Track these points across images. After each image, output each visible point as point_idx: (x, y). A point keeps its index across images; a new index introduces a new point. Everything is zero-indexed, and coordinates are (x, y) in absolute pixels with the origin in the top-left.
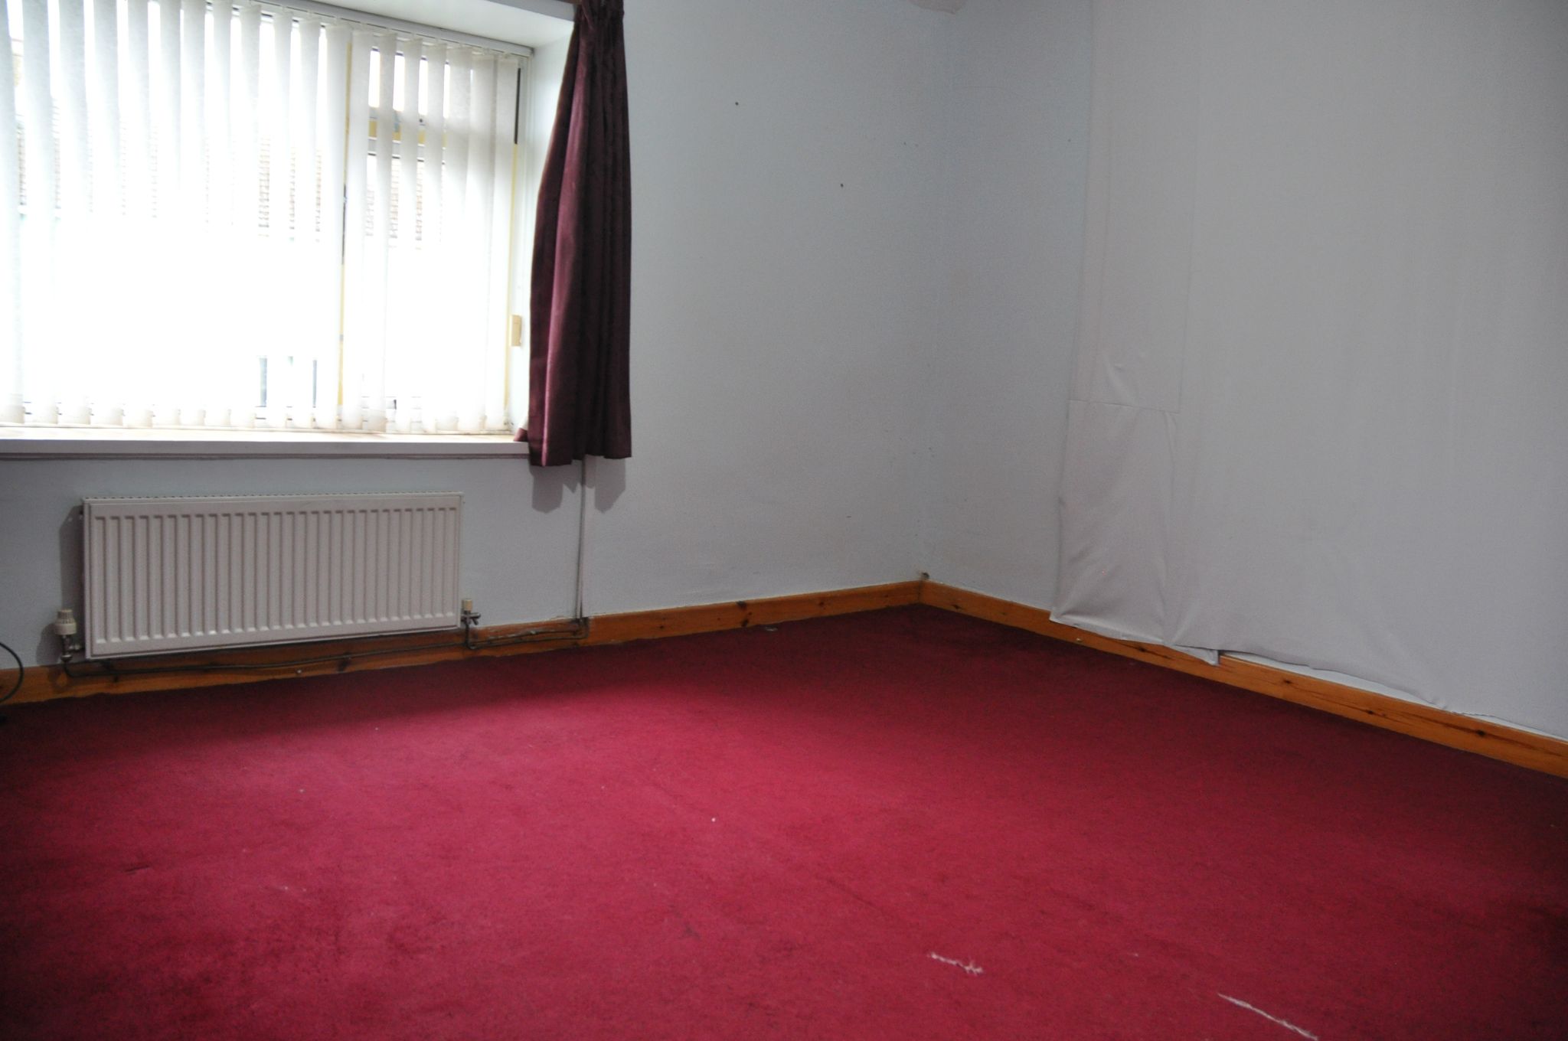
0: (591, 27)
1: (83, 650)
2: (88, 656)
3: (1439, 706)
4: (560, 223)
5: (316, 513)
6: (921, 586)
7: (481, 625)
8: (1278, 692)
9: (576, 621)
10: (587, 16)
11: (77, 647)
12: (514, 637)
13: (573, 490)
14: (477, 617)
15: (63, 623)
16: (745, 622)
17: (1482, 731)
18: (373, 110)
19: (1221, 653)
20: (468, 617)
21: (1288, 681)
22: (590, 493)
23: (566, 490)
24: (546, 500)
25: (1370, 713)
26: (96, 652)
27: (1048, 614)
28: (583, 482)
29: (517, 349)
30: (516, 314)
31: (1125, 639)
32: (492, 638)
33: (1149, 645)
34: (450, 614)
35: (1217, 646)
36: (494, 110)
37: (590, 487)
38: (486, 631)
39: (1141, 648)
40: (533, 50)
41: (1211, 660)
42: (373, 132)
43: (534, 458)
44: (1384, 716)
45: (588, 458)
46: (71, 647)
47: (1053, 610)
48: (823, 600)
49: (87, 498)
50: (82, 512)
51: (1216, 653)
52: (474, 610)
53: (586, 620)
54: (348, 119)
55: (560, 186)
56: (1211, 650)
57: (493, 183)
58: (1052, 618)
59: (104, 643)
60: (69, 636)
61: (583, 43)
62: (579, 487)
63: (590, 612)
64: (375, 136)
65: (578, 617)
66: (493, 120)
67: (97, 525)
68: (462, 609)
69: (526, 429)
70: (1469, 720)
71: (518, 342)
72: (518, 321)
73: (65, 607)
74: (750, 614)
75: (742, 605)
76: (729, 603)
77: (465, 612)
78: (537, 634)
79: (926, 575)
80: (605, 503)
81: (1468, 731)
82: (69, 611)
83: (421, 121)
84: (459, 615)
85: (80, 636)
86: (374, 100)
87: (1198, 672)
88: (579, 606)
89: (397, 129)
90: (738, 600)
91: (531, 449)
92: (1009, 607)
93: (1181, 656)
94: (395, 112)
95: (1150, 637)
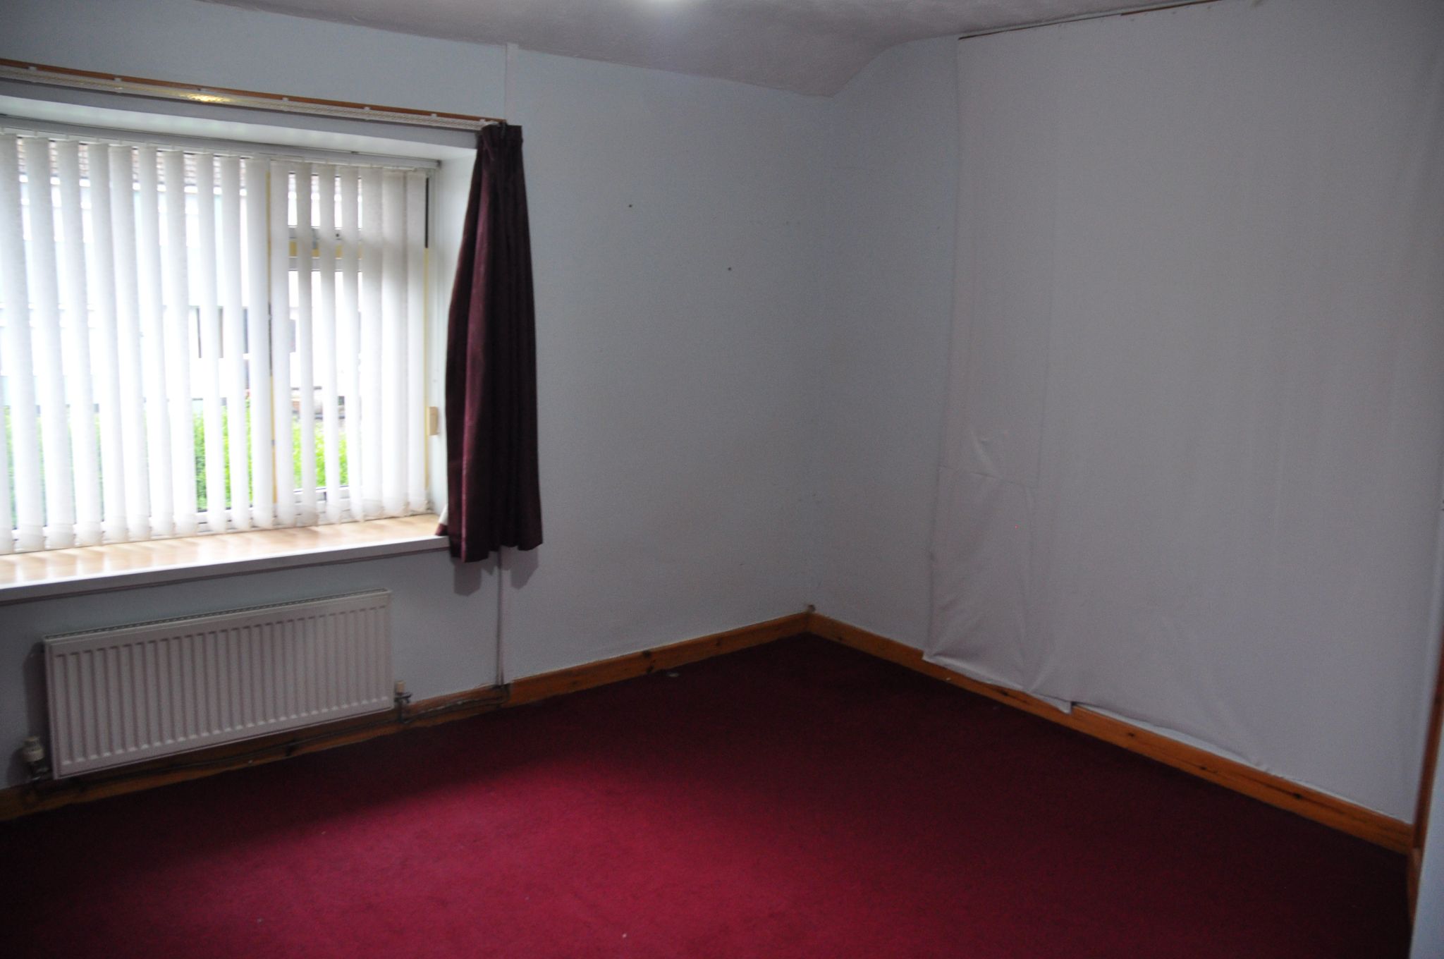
0: (492, 159)
1: (51, 770)
2: (56, 777)
3: (1262, 768)
4: (470, 340)
5: (258, 626)
6: (808, 617)
7: (413, 700)
8: (1123, 742)
9: (496, 687)
10: (486, 147)
11: (45, 769)
12: (443, 709)
13: (491, 572)
14: (410, 696)
15: (33, 750)
16: (651, 668)
17: (1299, 794)
18: (292, 230)
19: (1074, 704)
20: (400, 697)
21: (1132, 733)
22: (507, 575)
23: (484, 574)
24: (466, 586)
25: (1203, 768)
26: (63, 773)
27: (920, 654)
28: (500, 565)
29: (435, 438)
30: (433, 405)
31: (989, 682)
32: (423, 712)
33: (1009, 689)
34: (384, 698)
35: (1070, 697)
36: (405, 223)
37: (507, 569)
38: (417, 706)
39: (1004, 692)
40: (439, 163)
41: (1066, 709)
42: (293, 251)
43: (454, 550)
44: (1215, 772)
45: (504, 549)
46: (40, 770)
47: (926, 650)
48: (719, 640)
49: (47, 637)
50: (43, 651)
51: (1069, 704)
52: (407, 689)
53: (507, 685)
54: (269, 242)
55: (468, 306)
56: (1066, 701)
57: (406, 291)
58: (925, 658)
59: (69, 763)
60: (37, 762)
61: (485, 174)
62: (496, 570)
63: (508, 680)
64: (295, 256)
65: (500, 684)
66: (405, 231)
67: (58, 663)
68: (395, 689)
69: (446, 524)
70: (1287, 784)
71: (435, 431)
72: (434, 411)
73: (31, 734)
74: (654, 661)
75: (647, 654)
76: (635, 653)
77: (400, 694)
78: (464, 704)
79: (812, 607)
80: (519, 581)
81: (1289, 793)
82: (35, 739)
83: (338, 235)
84: (393, 696)
85: (47, 760)
86: (293, 220)
87: (1053, 718)
88: (500, 675)
89: (315, 246)
90: (642, 650)
91: (451, 542)
92: (888, 643)
93: (1039, 703)
94: (313, 230)
95: (1011, 682)
